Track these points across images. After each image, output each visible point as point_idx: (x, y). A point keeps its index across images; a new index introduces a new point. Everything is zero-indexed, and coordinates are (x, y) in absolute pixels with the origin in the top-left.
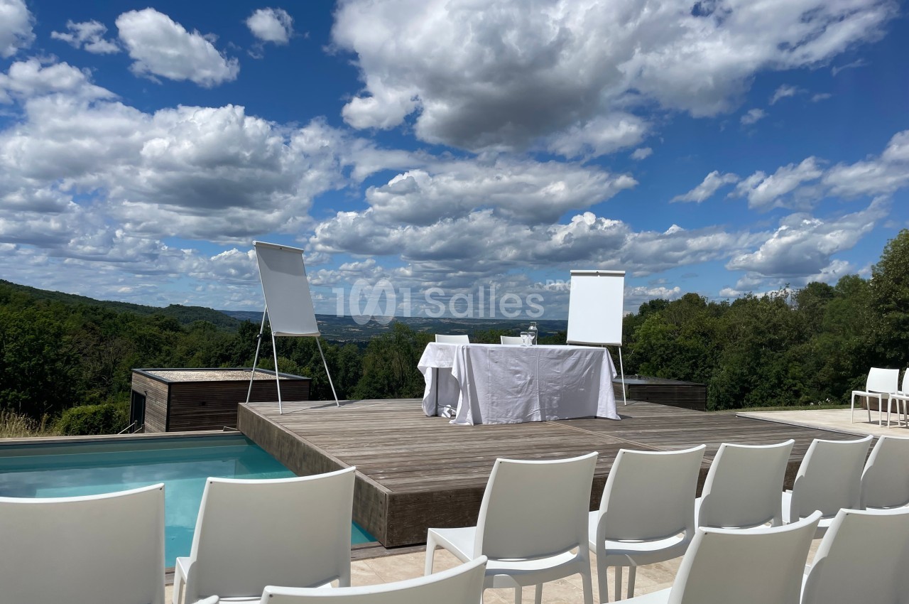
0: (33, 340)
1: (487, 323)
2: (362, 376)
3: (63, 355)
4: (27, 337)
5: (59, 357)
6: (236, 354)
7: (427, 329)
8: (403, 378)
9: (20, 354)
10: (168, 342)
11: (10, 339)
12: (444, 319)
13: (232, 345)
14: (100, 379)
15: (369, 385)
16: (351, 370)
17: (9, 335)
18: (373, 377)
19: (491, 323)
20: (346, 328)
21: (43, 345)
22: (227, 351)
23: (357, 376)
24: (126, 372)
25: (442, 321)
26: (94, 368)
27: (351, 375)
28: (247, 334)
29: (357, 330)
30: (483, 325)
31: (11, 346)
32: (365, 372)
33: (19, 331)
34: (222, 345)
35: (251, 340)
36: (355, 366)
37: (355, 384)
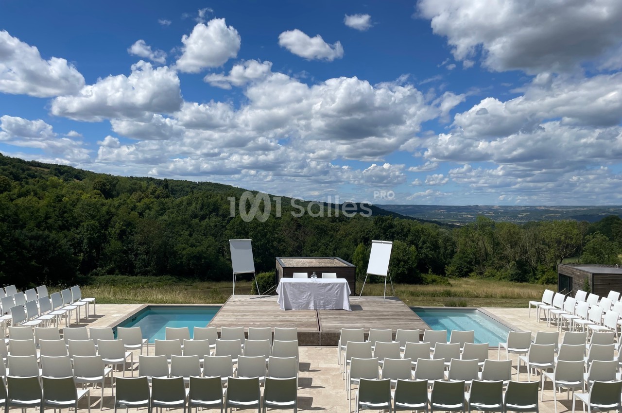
0: (262, 230)
1: (578, 209)
2: (456, 252)
3: (277, 238)
4: (259, 228)
5: (275, 239)
6: (372, 236)
7: (525, 214)
8: (487, 254)
9: (256, 237)
10: (333, 229)
11: (251, 229)
12: (540, 206)
13: (369, 231)
14: (297, 251)
15: (461, 259)
16: (448, 248)
17: (251, 228)
18: (464, 253)
19: (582, 209)
20: (460, 215)
21: (267, 232)
22: (367, 235)
23: (453, 253)
24: (310, 248)
25: (538, 208)
26: (294, 245)
27: (448, 251)
28: (378, 224)
29: (469, 216)
30: (575, 211)
31: (252, 233)
32: (458, 250)
33: (255, 225)
34: (364, 231)
35: (381, 228)
36: (451, 245)
37: (451, 258)
